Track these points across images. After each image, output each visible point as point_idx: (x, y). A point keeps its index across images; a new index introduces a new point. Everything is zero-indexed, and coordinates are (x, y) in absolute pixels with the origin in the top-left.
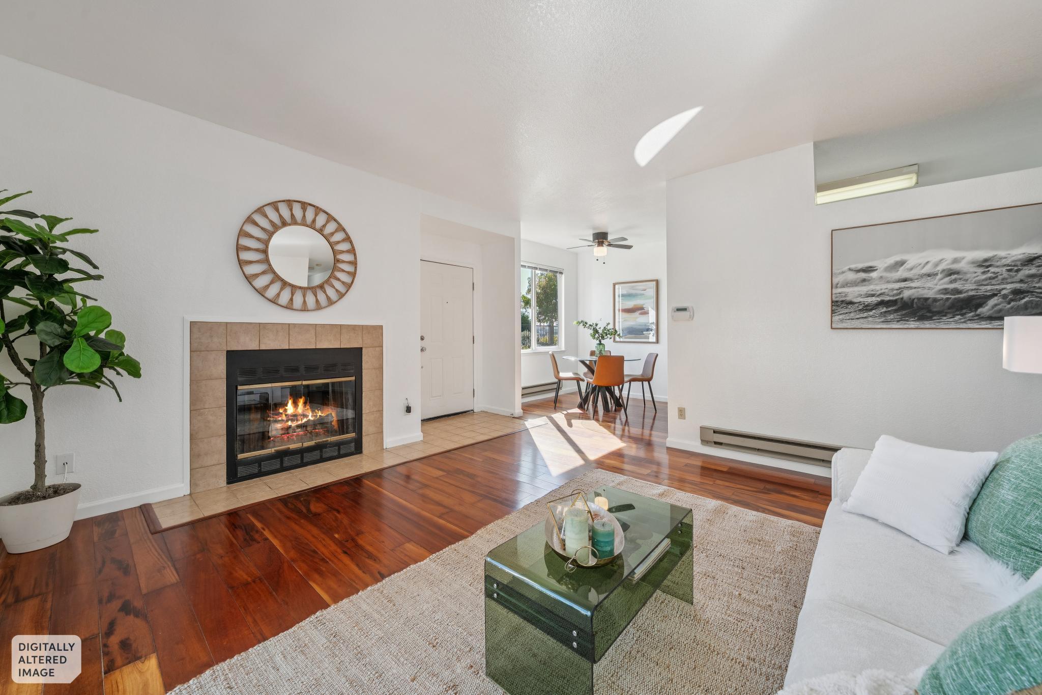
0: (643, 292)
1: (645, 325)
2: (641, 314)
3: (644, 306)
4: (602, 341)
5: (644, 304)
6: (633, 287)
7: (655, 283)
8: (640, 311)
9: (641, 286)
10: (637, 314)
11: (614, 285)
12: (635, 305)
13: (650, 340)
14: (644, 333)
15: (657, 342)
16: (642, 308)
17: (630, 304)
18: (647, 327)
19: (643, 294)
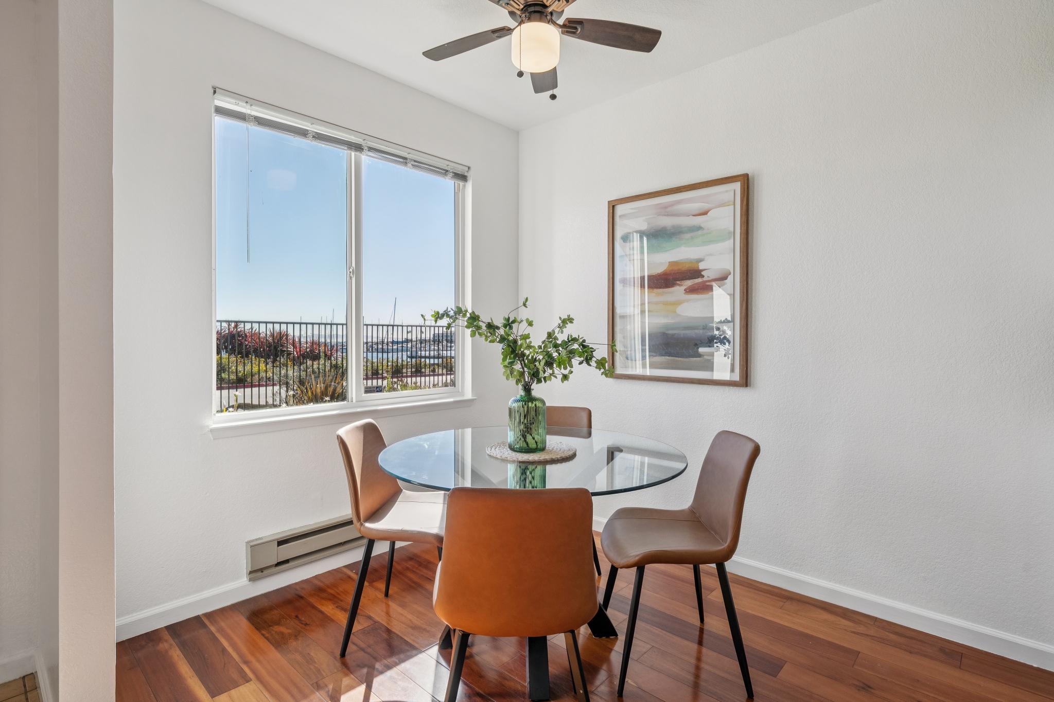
0: (699, 220)
1: (705, 328)
2: (691, 290)
3: (702, 266)
4: (534, 386)
5: (701, 260)
6: (666, 207)
7: (737, 186)
8: (689, 283)
9: (692, 201)
10: (678, 291)
11: (612, 206)
12: (672, 264)
13: (717, 375)
14: (702, 350)
15: (745, 381)
16: (696, 273)
17: (662, 260)
18: (710, 334)
19: (700, 228)
